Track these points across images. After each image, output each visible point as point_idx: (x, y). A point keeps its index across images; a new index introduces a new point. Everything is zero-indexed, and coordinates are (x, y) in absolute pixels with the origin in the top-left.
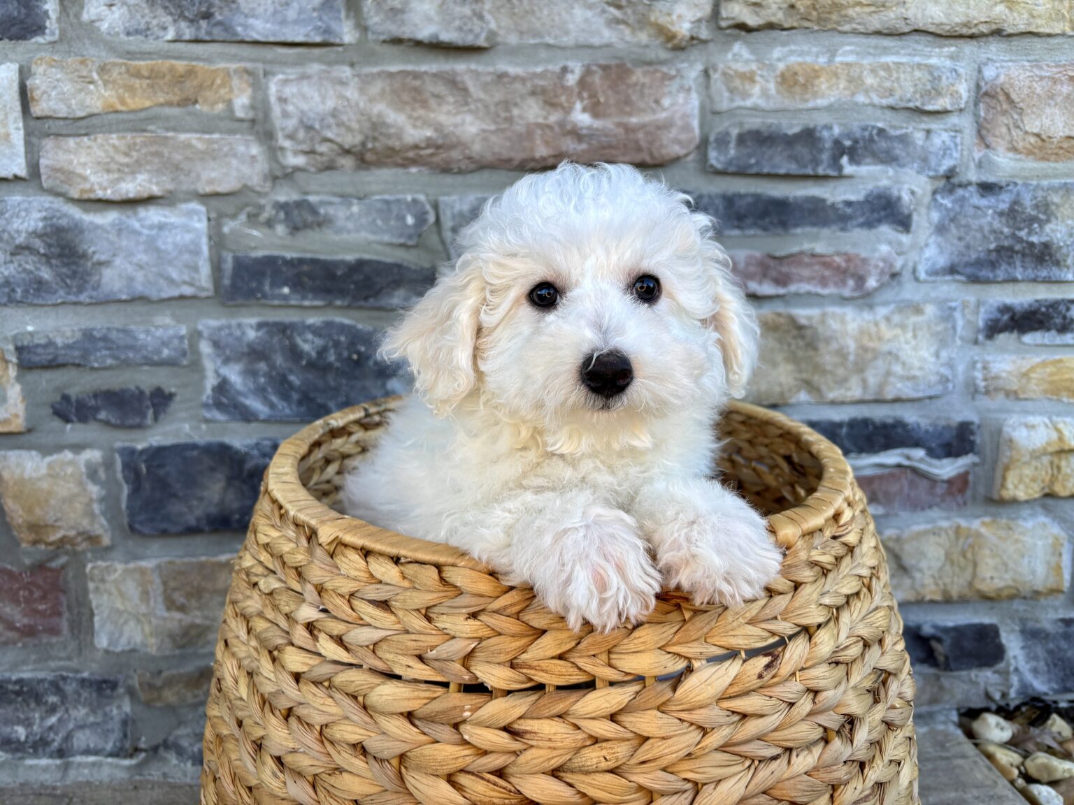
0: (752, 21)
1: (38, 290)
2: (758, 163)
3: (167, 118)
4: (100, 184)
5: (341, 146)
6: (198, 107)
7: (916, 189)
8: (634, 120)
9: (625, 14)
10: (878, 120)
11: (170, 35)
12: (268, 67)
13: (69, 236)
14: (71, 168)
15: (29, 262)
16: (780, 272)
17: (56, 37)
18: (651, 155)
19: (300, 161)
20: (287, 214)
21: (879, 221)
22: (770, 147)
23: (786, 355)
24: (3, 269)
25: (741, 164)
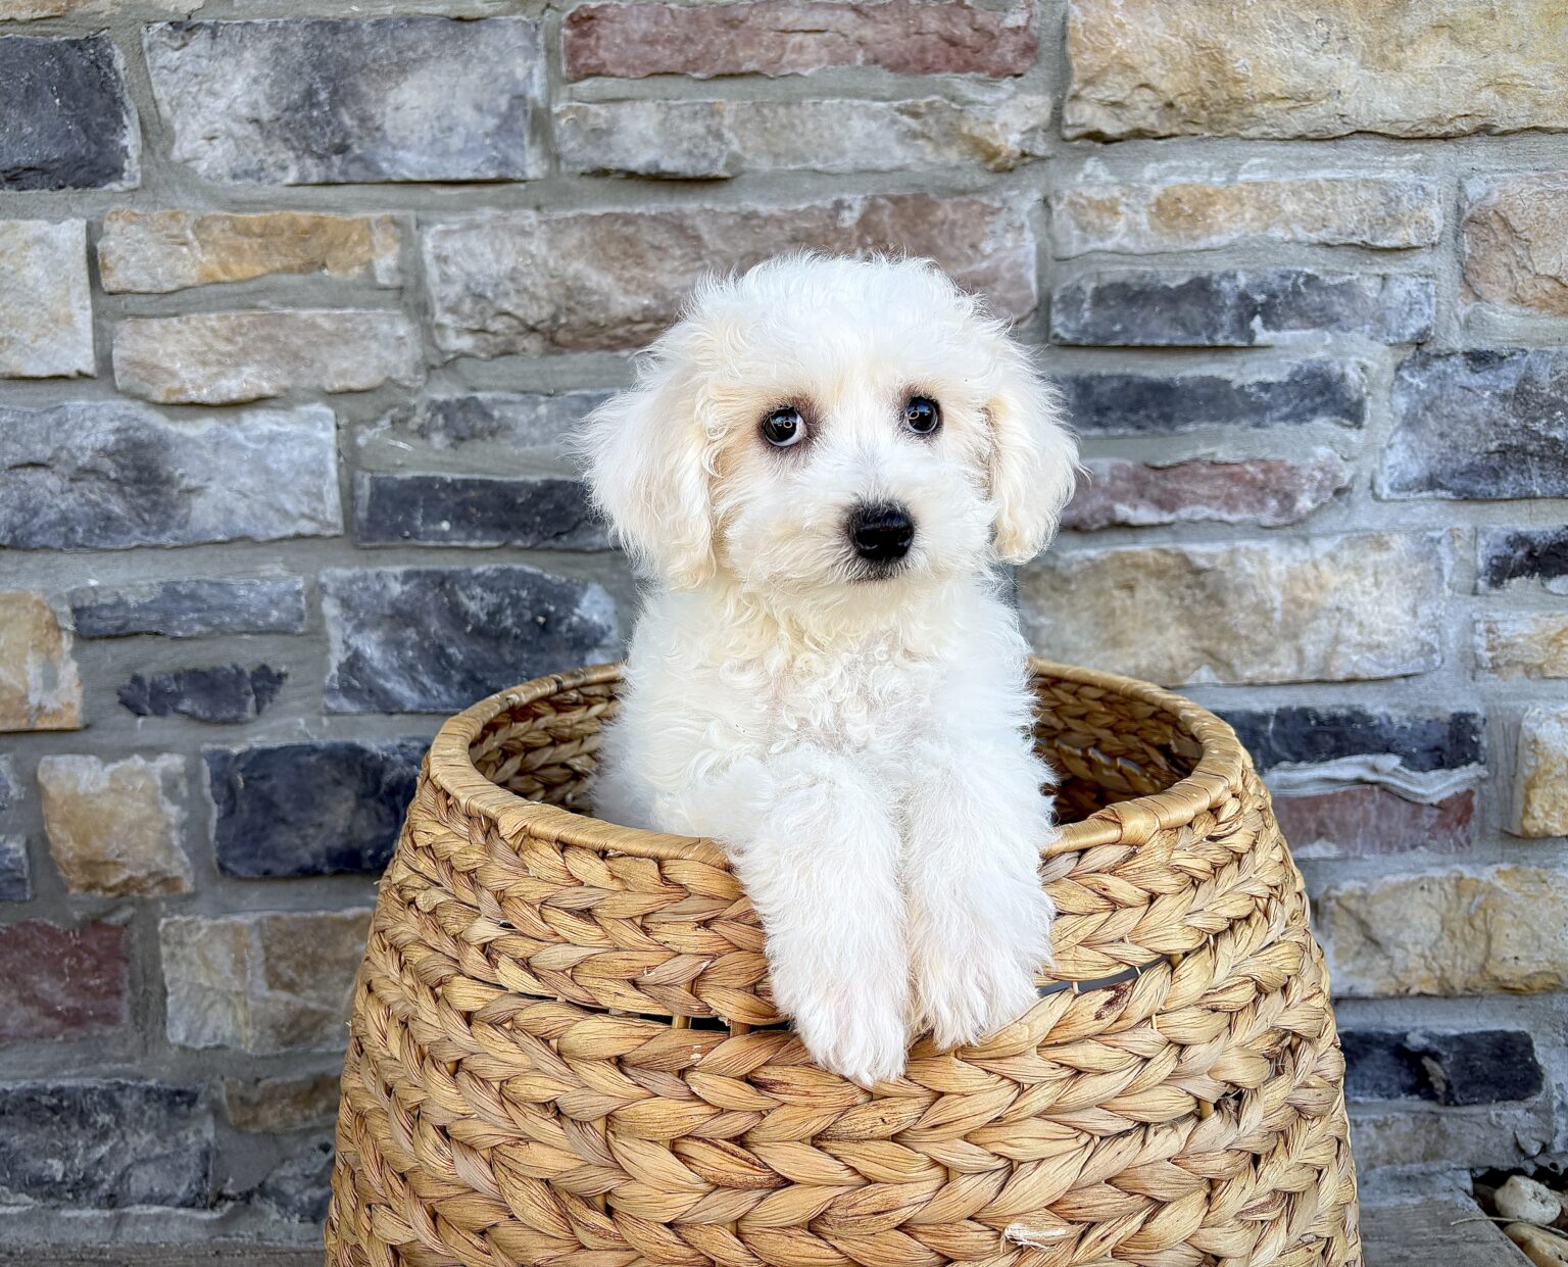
0: (1110, 128)
1: (105, 529)
2: (1125, 330)
3: (284, 289)
4: (193, 381)
5: (522, 321)
6: (326, 272)
7: (1369, 363)
9: (925, 124)
10: (1305, 263)
11: (292, 176)
12: (421, 215)
13: (150, 454)
14: (155, 361)
15: (95, 491)
16: (1165, 490)
17: (138, 183)
19: (466, 343)
20: (446, 418)
21: (1314, 411)
22: (1143, 307)
23: (1178, 613)
24: (57, 501)
25: (1100, 332)
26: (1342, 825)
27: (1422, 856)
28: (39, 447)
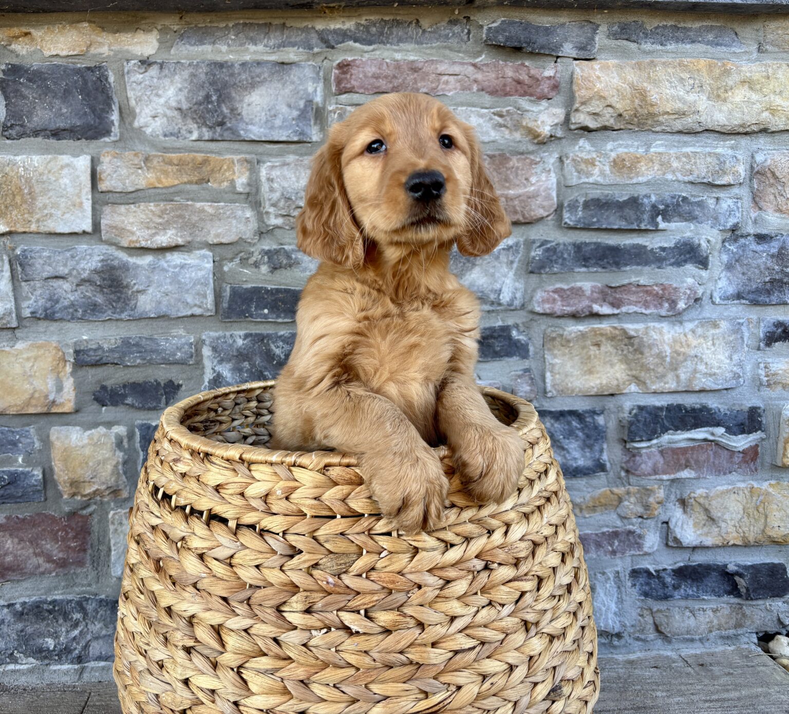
0: (592, 124)
1: (93, 310)
2: (598, 221)
3: (188, 192)
4: (142, 237)
6: (210, 184)
7: (711, 239)
8: (511, 192)
9: (505, 120)
10: (682, 191)
11: (195, 136)
12: (258, 157)
13: (118, 273)
14: (123, 226)
15: (89, 291)
16: (615, 298)
17: (118, 138)
18: (523, 216)
19: (279, 221)
20: (269, 258)
21: (685, 261)
22: (607, 210)
23: (620, 357)
24: (69, 296)
25: (587, 222)
26: (697, 462)
27: (734, 477)
28: (62, 268)
